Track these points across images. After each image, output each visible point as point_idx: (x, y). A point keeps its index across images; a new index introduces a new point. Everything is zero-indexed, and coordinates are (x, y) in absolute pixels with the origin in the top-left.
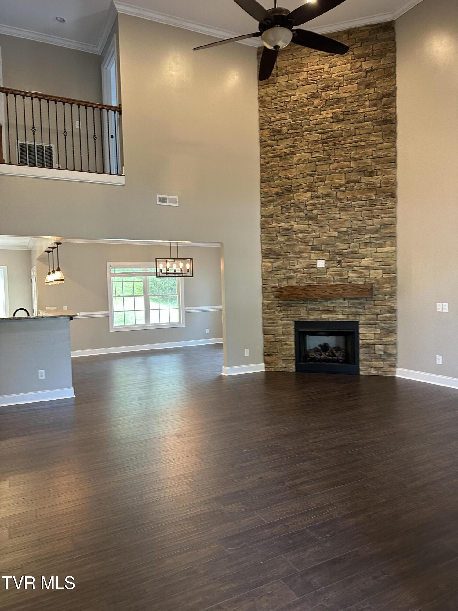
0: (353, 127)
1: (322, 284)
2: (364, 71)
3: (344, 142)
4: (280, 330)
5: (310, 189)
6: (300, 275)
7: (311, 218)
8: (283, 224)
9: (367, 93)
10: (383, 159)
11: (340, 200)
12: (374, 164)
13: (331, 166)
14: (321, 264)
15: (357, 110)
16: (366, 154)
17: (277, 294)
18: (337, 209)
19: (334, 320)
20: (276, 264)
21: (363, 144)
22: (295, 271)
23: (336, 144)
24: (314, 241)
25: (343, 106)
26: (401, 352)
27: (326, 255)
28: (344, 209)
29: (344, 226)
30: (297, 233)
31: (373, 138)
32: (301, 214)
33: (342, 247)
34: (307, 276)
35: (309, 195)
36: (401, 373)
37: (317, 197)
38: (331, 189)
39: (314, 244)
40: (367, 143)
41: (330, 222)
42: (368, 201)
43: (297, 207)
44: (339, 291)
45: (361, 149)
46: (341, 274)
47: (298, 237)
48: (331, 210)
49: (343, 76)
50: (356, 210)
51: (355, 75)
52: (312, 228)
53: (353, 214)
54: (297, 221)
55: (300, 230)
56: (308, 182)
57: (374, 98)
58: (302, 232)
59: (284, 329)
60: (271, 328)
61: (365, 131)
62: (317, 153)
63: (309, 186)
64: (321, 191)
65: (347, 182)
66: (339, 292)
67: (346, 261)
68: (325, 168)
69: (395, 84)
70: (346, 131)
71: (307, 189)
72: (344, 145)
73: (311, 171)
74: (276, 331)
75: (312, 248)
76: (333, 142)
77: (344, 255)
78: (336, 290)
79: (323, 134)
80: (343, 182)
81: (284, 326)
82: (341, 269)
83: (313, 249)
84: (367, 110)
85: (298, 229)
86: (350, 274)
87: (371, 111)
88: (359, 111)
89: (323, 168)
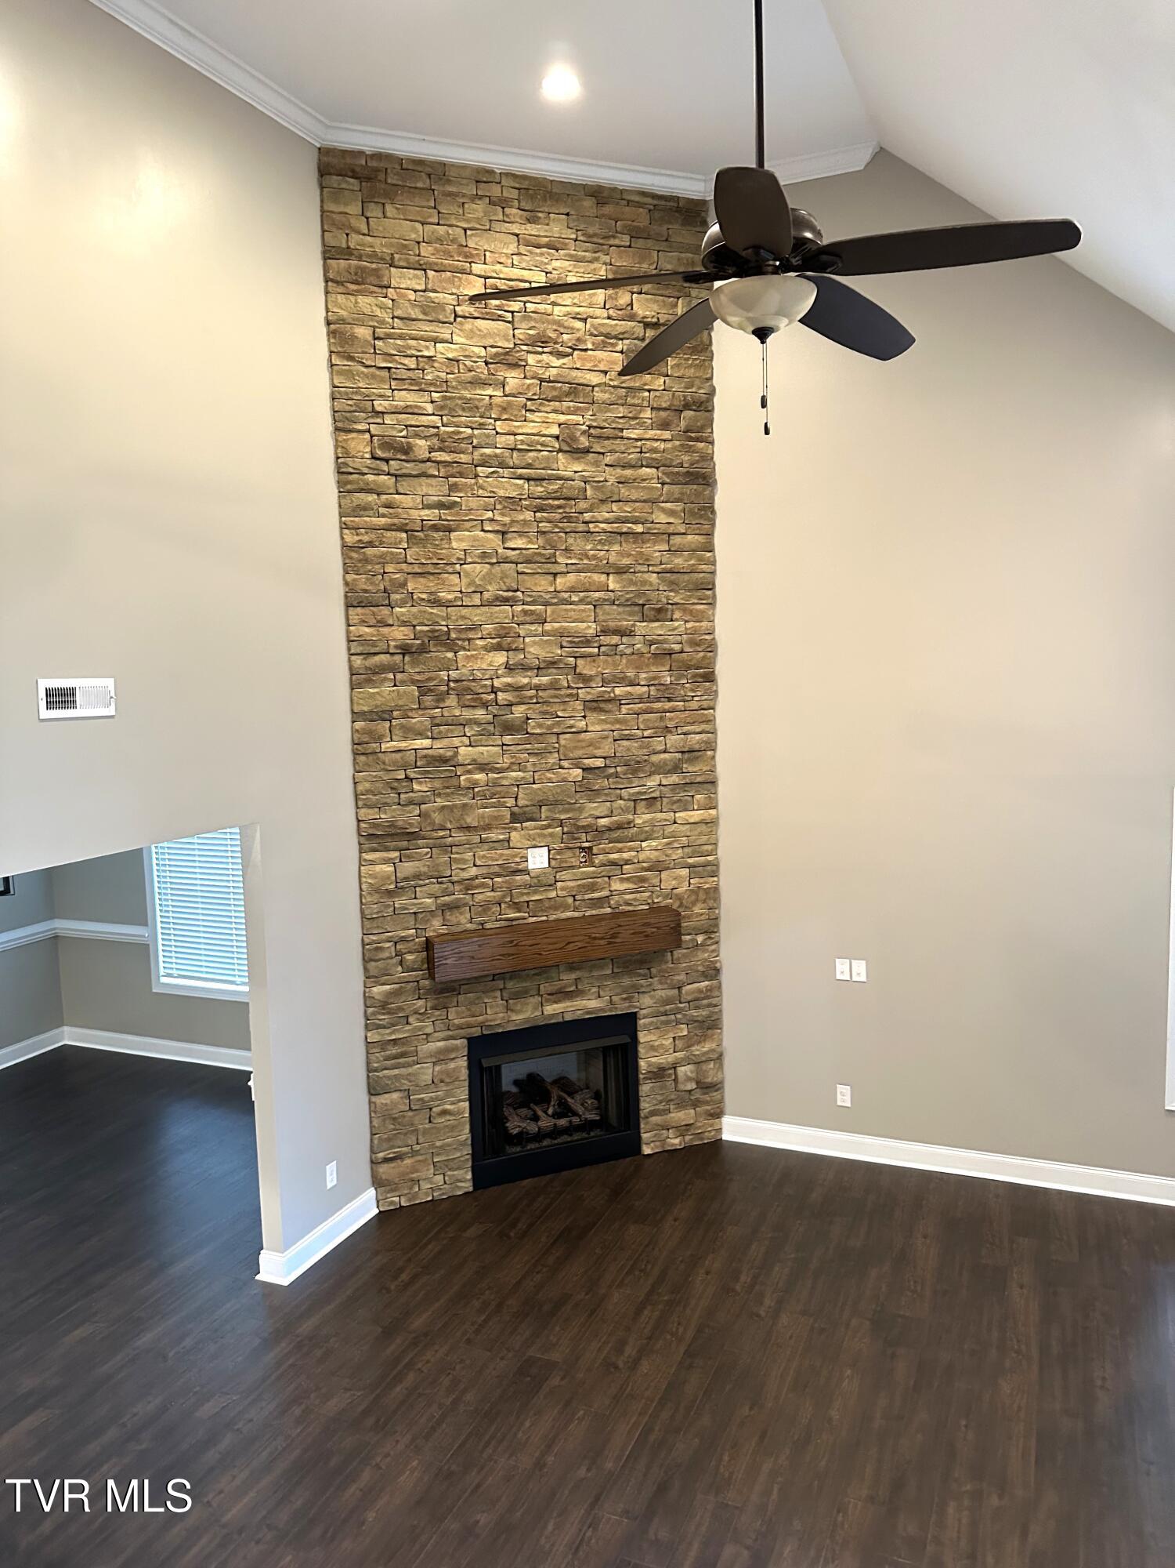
0: (612, 476)
1: (544, 918)
2: (639, 322)
3: (593, 517)
4: (426, 1072)
5: (504, 641)
6: (483, 895)
7: (509, 728)
8: (427, 743)
9: (646, 387)
10: (686, 577)
11: (586, 680)
12: (666, 588)
13: (559, 580)
14: (538, 860)
15: (622, 430)
16: (647, 560)
17: (414, 961)
18: (579, 705)
19: (578, 1015)
20: (408, 868)
21: (639, 528)
22: (468, 885)
23: (569, 520)
24: (521, 795)
25: (588, 409)
26: (734, 1076)
27: (551, 835)
28: (595, 705)
29: (599, 753)
30: (469, 772)
31: (662, 518)
32: (480, 714)
33: (594, 811)
34: (504, 896)
35: (500, 658)
36: (735, 1129)
37: (525, 668)
38: (562, 647)
39: (521, 803)
40: (649, 528)
41: (562, 742)
42: (652, 688)
43: (468, 692)
44: (602, 938)
45: (634, 543)
46: (592, 888)
47: (476, 783)
48: (562, 708)
49: (585, 320)
50: (624, 709)
51: (617, 325)
52: (512, 757)
53: (618, 721)
54: (468, 734)
55: (480, 761)
56: (497, 620)
57: (664, 405)
58: (483, 767)
59: (437, 1068)
60: (396, 1072)
61: (643, 495)
62: (520, 536)
63: (502, 632)
64: (536, 649)
65: (602, 631)
66: (602, 942)
67: (604, 849)
68: (543, 585)
69: (711, 379)
70: (595, 484)
71: (494, 641)
72: (591, 525)
73: (505, 588)
74: (413, 1078)
75: (513, 814)
76: (561, 511)
77: (599, 833)
78: (595, 938)
79: (532, 483)
80: (591, 628)
81: (440, 1057)
82: (594, 872)
83: (516, 818)
84: (648, 436)
85: (474, 760)
86: (616, 886)
87: (657, 440)
88: (625, 433)
89: (536, 584)
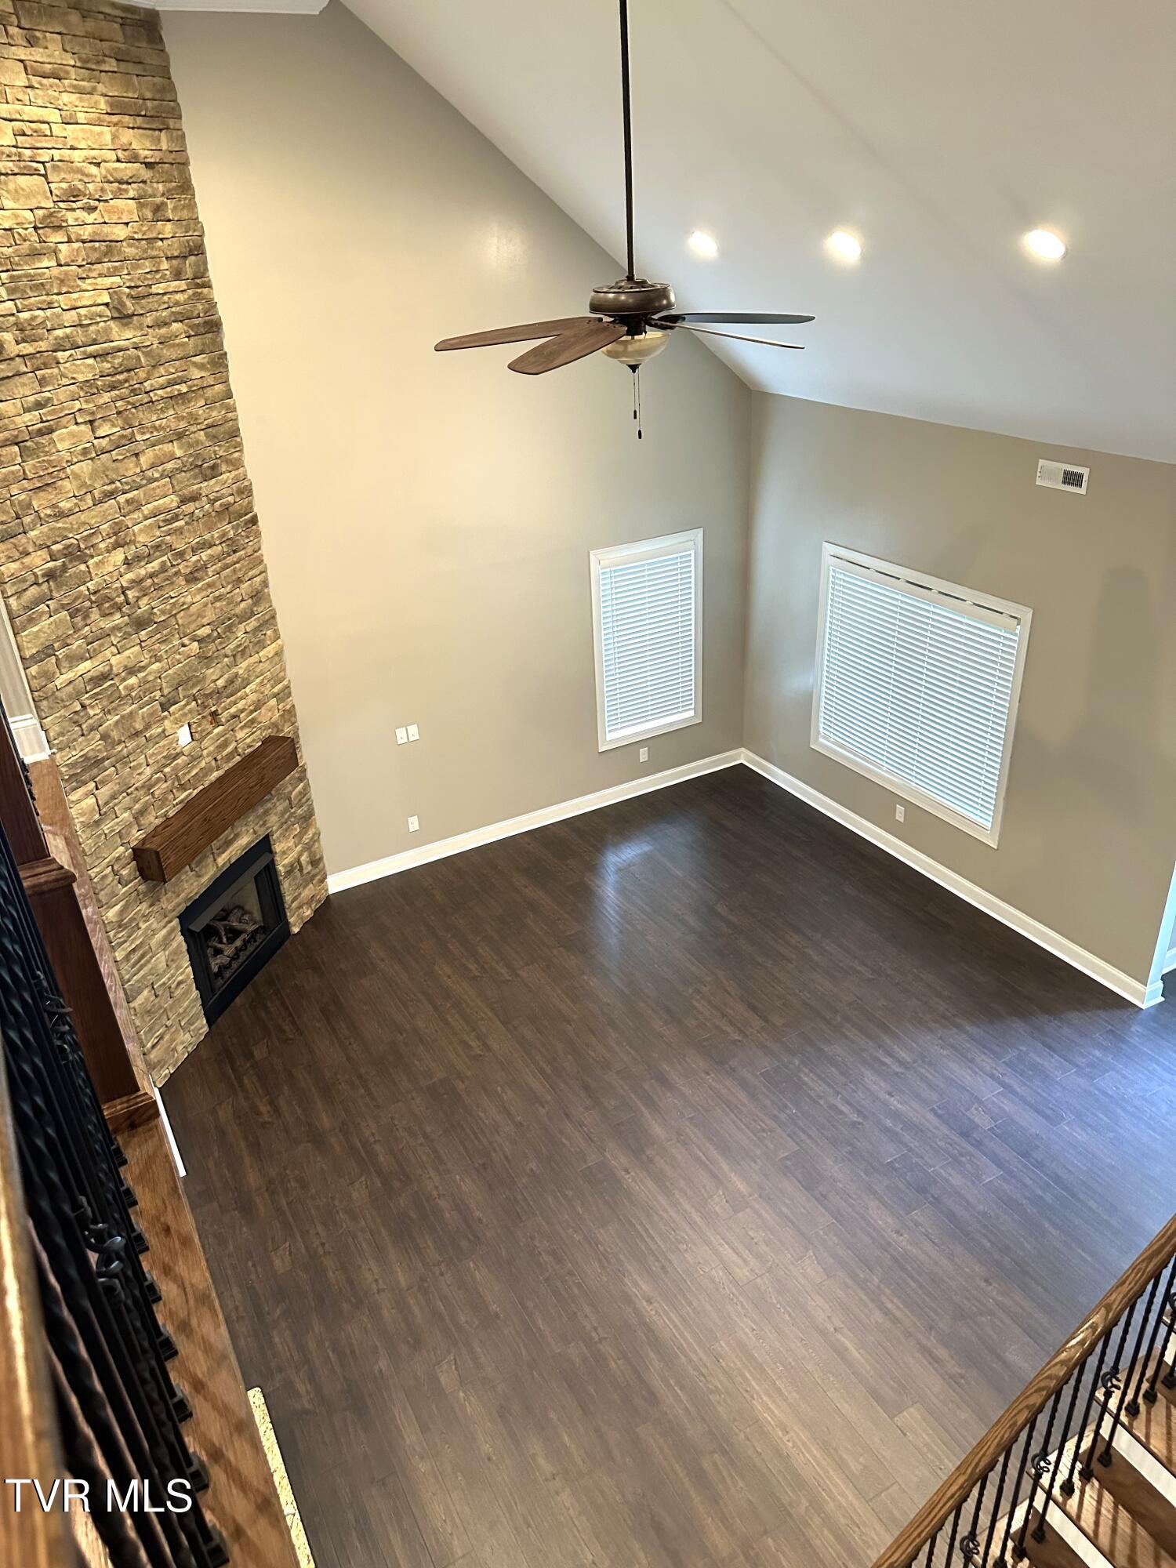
0: (152, 339)
1: (202, 787)
2: (141, 163)
3: (152, 385)
4: (161, 958)
5: (120, 538)
6: (160, 789)
7: (140, 624)
8: (88, 665)
9: (160, 236)
10: (221, 429)
11: (181, 555)
12: (211, 444)
13: (142, 459)
14: (184, 736)
15: (150, 286)
16: (196, 419)
17: (129, 874)
18: (181, 581)
19: (240, 854)
20: (104, 792)
21: (184, 388)
22: (148, 786)
23: (134, 392)
24: (164, 685)
25: (122, 267)
26: (328, 848)
27: (190, 711)
28: (191, 578)
29: (205, 621)
30: (124, 680)
31: (196, 374)
32: (117, 619)
33: (215, 676)
34: (173, 783)
35: (118, 556)
36: (337, 883)
37: (138, 558)
38: (159, 527)
39: (166, 691)
40: (190, 387)
41: (180, 621)
42: (224, 545)
43: (104, 602)
45: (183, 404)
46: (225, 744)
47: (131, 688)
48: (171, 588)
49: (98, 165)
50: (210, 572)
51: (126, 168)
52: (150, 651)
53: (209, 585)
54: (115, 643)
55: (130, 665)
56: (110, 518)
57: (176, 254)
58: (131, 671)
59: (167, 953)
60: (142, 973)
61: (180, 353)
62: (104, 421)
63: (117, 528)
64: (143, 535)
65: (181, 502)
67: (225, 707)
68: (131, 468)
69: (197, 218)
70: (144, 350)
71: (112, 540)
72: (151, 394)
73: (107, 481)
74: (154, 971)
75: (161, 705)
76: (127, 385)
77: (218, 693)
79: (98, 359)
80: (172, 501)
81: (166, 943)
82: (224, 730)
83: (164, 707)
84: (171, 290)
85: (126, 666)
86: (240, 735)
87: (177, 292)
88: (154, 289)
89: (127, 470)
